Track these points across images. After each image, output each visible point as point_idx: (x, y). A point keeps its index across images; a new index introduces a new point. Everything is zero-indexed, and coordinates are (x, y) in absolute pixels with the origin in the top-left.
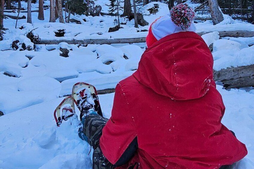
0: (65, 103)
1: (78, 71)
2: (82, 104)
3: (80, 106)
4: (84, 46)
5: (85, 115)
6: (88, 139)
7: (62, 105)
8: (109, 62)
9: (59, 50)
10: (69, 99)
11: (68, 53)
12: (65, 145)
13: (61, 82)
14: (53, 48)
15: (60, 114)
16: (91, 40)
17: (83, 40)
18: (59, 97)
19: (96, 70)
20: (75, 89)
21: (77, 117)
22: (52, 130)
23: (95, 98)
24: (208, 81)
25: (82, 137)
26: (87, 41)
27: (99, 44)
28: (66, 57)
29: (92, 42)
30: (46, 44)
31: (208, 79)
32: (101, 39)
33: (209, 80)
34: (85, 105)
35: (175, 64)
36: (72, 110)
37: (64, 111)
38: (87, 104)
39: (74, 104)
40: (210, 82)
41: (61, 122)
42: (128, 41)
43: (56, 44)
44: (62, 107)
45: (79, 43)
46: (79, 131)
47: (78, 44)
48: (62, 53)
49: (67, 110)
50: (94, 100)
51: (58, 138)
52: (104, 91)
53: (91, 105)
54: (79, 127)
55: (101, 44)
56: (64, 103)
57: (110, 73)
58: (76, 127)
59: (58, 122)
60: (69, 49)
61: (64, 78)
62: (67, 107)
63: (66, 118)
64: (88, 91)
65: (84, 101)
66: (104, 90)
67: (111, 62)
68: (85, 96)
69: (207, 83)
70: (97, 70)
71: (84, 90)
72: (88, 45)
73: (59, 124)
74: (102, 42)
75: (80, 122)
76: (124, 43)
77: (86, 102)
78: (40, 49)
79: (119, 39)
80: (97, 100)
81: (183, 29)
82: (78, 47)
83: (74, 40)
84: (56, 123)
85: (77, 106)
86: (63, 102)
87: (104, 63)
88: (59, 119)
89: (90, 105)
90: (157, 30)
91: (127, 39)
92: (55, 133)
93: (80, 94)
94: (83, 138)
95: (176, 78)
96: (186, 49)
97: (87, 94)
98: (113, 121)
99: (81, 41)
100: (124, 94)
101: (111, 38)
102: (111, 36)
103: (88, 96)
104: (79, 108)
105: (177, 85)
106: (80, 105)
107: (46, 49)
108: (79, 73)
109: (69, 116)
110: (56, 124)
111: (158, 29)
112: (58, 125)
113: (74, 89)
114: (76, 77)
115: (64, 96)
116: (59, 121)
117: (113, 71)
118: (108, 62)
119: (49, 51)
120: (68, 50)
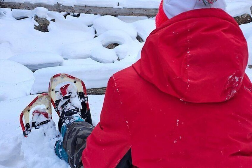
0: (37, 104)
1: (62, 56)
2: (62, 107)
3: (60, 110)
4: (74, 16)
5: (67, 122)
6: (68, 156)
7: (33, 105)
8: (113, 45)
9: (33, 19)
10: (44, 97)
11: (48, 25)
12: (35, 163)
13: (34, 72)
14: (25, 15)
15: (29, 118)
16: (86, 6)
17: (73, 6)
18: (30, 94)
19: (91, 57)
20: (54, 83)
21: (54, 125)
22: (16, 140)
23: (82, 99)
24: (235, 80)
25: (60, 154)
26: (80, 8)
27: (98, 15)
28: (44, 32)
29: (88, 10)
30: (12, 8)
31: (234, 76)
32: (102, 6)
33: (236, 78)
34: (68, 108)
35: (188, 52)
36: (47, 114)
37: (36, 114)
38: (70, 107)
39: (50, 106)
40: (237, 80)
41: (30, 131)
42: (145, 13)
43: (28, 8)
44: (33, 109)
45: (66, 11)
46: (55, 145)
47: (64, 11)
48: (37, 24)
49: (40, 114)
50: (81, 101)
51: (23, 153)
52: (101, 90)
53: (76, 108)
54: (57, 139)
55: (102, 15)
56: (35, 103)
57: (113, 62)
58: (52, 139)
59: (25, 130)
60: (49, 19)
61: (39, 65)
62: (40, 109)
63: (38, 125)
64: (73, 87)
65: (66, 102)
66: (101, 88)
67: (116, 45)
68: (68, 95)
69: (232, 82)
70: (93, 56)
71: (67, 86)
72: (81, 14)
73: (26, 133)
74: (104, 12)
75: (59, 133)
76: (139, 16)
77: (69, 104)
78: (3, 16)
79: (132, 9)
80: (86, 102)
81: (205, 5)
82: (65, 17)
83: (59, 5)
84: (23, 131)
85: (55, 109)
86: (34, 101)
87: (104, 46)
88: (28, 126)
89: (74, 108)
90: (169, 6)
91: (144, 9)
92: (19, 145)
93: (60, 92)
94: (61, 156)
95: (189, 71)
96: (206, 33)
97: (71, 92)
98: (101, 127)
99: (70, 8)
100: (117, 90)
101: (118, 5)
102: (118, 3)
103: (72, 95)
104: (58, 112)
105: (188, 81)
106: (59, 107)
107: (13, 17)
108: (64, 59)
109: (43, 123)
110: (22, 133)
111: (171, 5)
112: (25, 135)
113: (51, 84)
114: (59, 66)
115: (38, 93)
116: (26, 128)
117: (119, 59)
118: (111, 45)
119: (17, 20)
120: (48, 21)
